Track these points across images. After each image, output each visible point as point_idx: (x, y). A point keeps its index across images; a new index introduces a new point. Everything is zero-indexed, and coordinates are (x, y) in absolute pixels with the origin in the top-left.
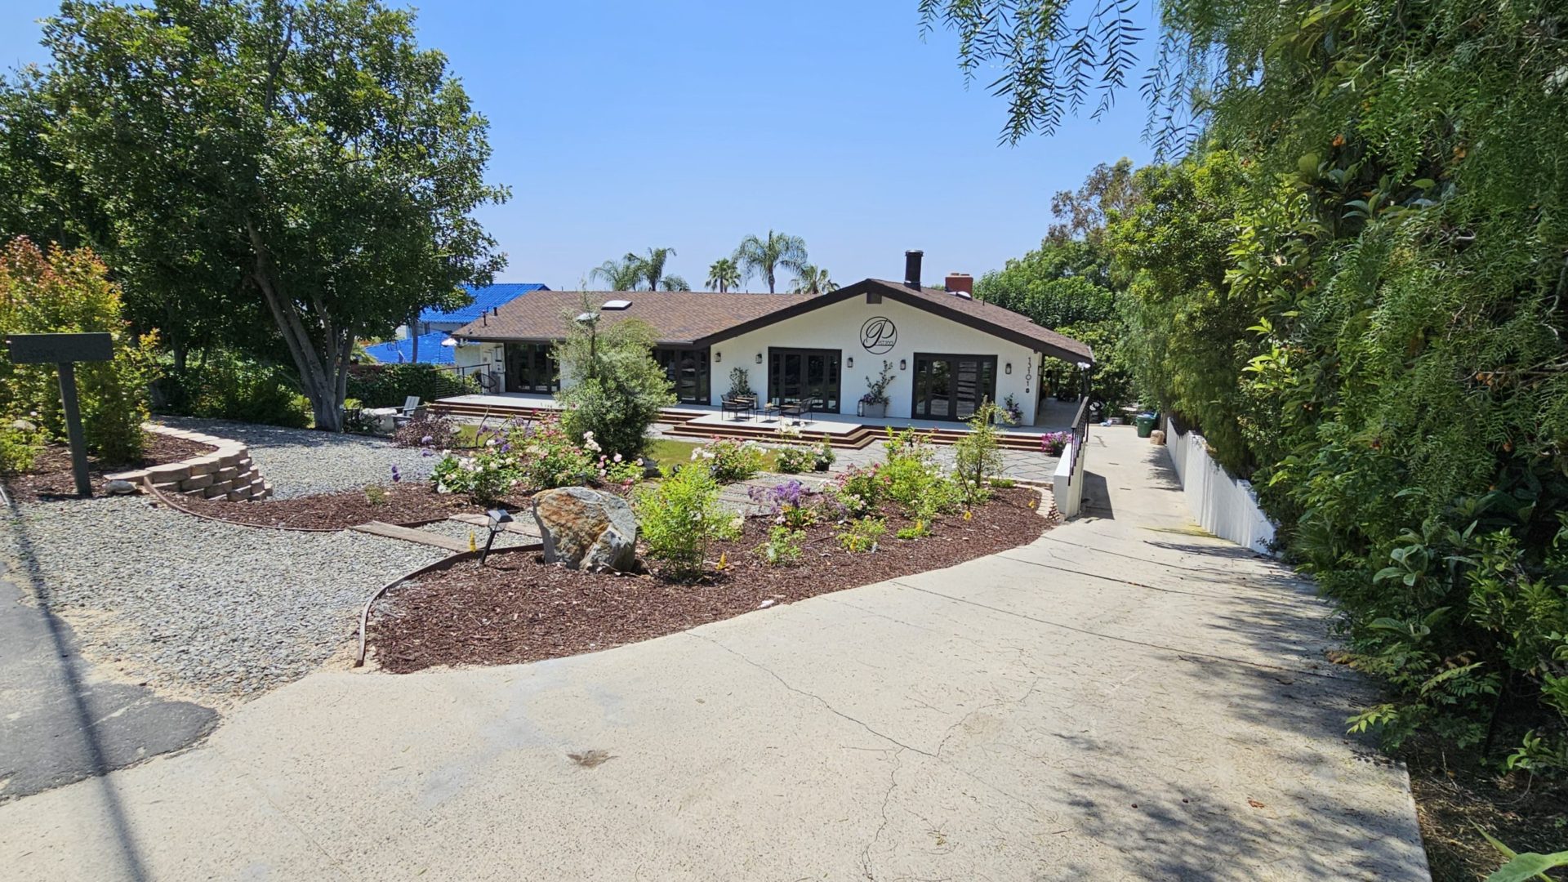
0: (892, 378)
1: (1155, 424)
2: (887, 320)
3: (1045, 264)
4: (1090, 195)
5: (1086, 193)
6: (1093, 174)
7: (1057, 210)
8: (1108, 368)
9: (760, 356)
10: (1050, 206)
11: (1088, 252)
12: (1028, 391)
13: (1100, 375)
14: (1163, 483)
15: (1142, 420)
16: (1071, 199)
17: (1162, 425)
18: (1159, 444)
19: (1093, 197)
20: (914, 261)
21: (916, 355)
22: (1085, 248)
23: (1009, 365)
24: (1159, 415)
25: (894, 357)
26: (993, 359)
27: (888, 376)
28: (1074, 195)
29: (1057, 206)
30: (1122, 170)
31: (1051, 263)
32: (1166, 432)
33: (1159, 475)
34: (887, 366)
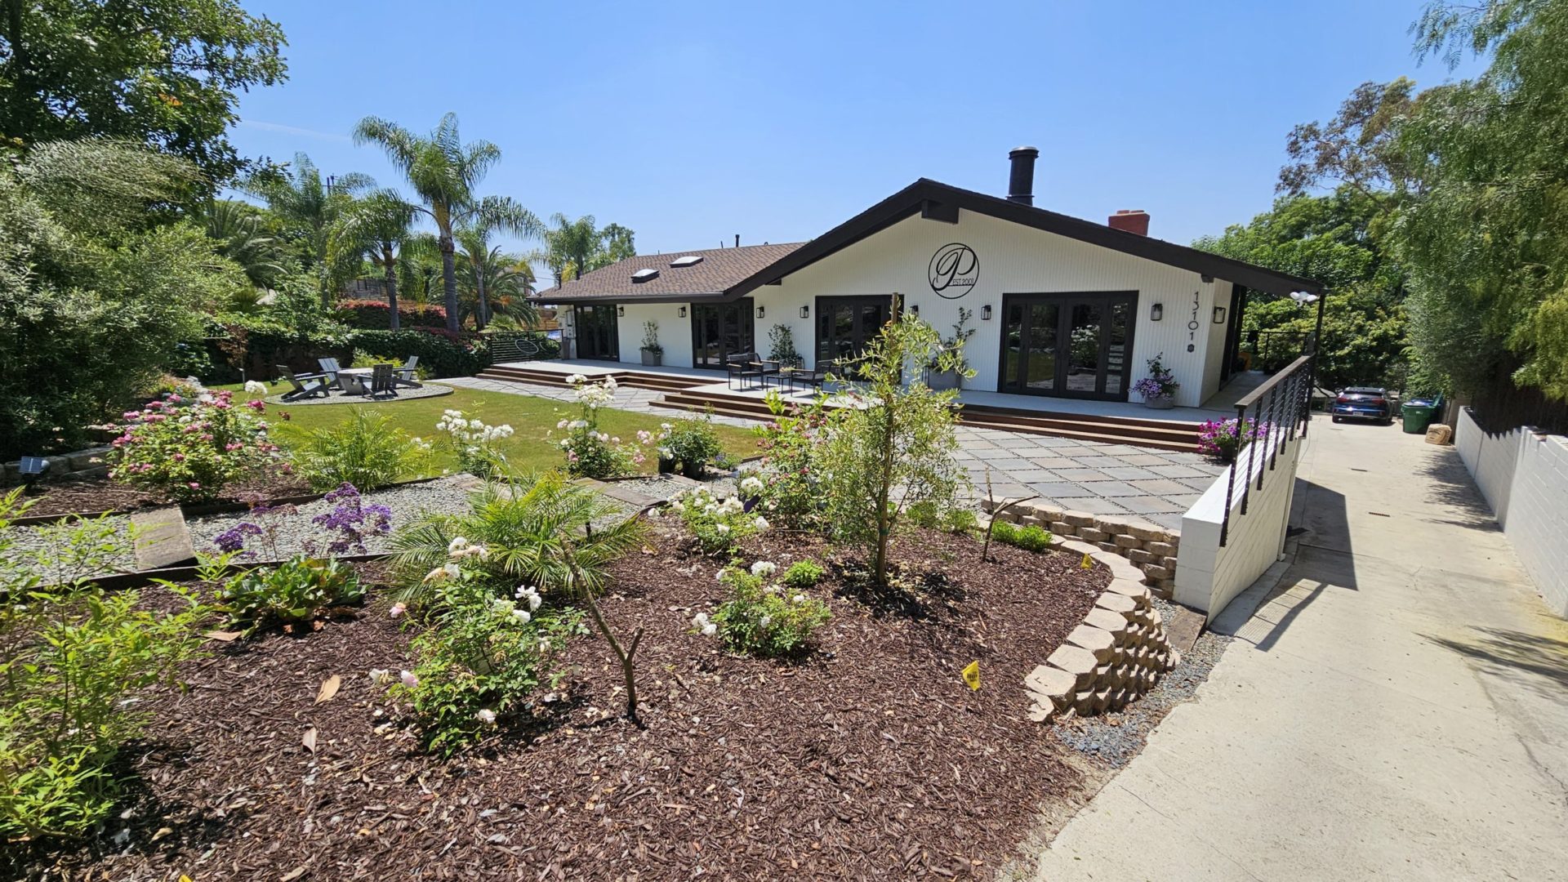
0: (971, 332)
1: (1436, 416)
2: (966, 248)
3: (1277, 227)
4: (1346, 126)
5: (1339, 124)
6: (1353, 98)
7: (1294, 148)
8: (1359, 340)
9: (806, 308)
10: (1285, 144)
11: (1339, 210)
12: (1191, 348)
13: (1346, 350)
14: (1460, 513)
15: (1413, 409)
16: (1316, 134)
17: (1448, 416)
18: (1442, 443)
19: (1350, 129)
20: (1023, 162)
21: (1007, 298)
22: (1332, 204)
23: (1158, 307)
24: (1442, 403)
25: (973, 302)
26: (1131, 298)
27: (964, 330)
28: (1322, 127)
29: (1295, 143)
30: (1397, 94)
31: (1285, 227)
32: (1454, 427)
33: (1450, 498)
34: (964, 316)
